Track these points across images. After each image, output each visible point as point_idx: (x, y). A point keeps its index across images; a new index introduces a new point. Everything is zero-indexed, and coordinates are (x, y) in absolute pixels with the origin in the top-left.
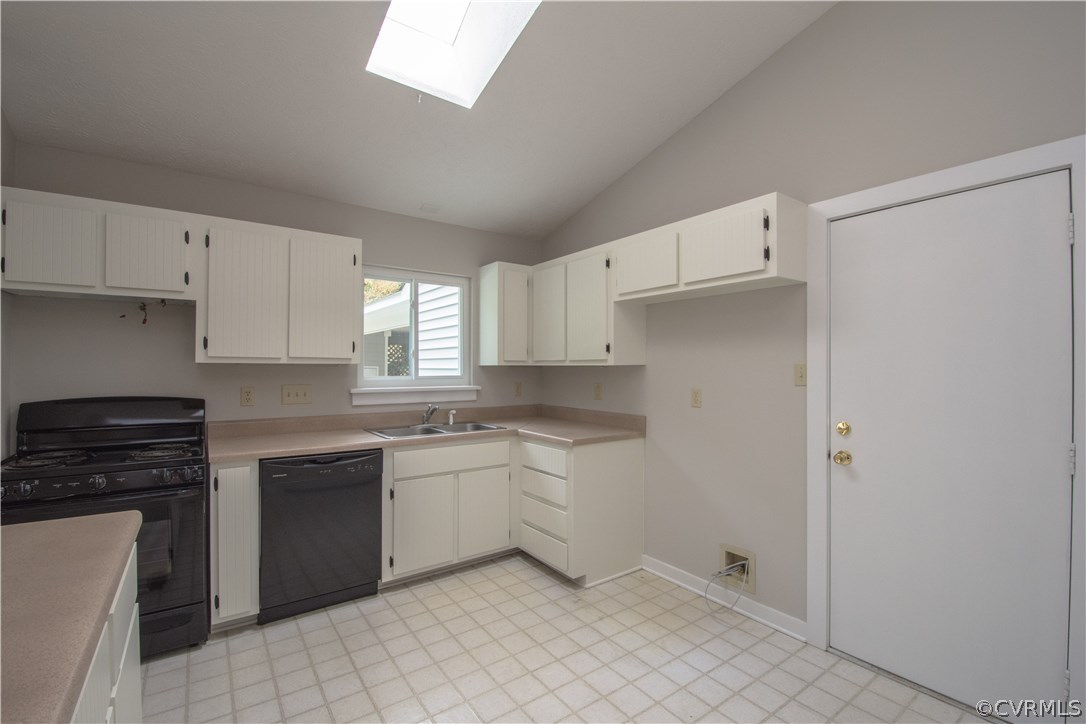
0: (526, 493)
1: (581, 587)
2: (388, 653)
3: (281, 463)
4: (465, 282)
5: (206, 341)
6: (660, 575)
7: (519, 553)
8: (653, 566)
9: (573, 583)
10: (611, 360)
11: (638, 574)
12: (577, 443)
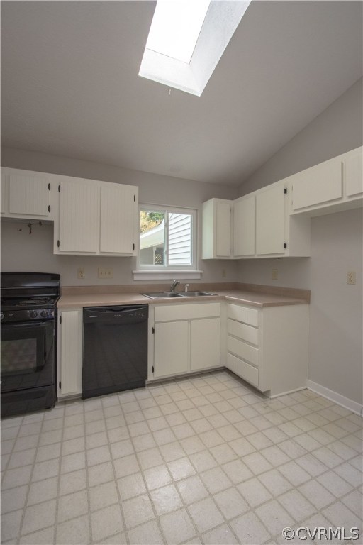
0: (230, 334)
1: (267, 397)
2: (150, 429)
3: (96, 310)
4: (194, 212)
5: (58, 242)
6: (321, 394)
7: (225, 370)
8: (314, 387)
9: (262, 394)
10: (287, 253)
11: (305, 392)
12: (266, 306)
